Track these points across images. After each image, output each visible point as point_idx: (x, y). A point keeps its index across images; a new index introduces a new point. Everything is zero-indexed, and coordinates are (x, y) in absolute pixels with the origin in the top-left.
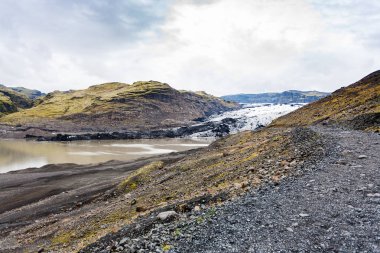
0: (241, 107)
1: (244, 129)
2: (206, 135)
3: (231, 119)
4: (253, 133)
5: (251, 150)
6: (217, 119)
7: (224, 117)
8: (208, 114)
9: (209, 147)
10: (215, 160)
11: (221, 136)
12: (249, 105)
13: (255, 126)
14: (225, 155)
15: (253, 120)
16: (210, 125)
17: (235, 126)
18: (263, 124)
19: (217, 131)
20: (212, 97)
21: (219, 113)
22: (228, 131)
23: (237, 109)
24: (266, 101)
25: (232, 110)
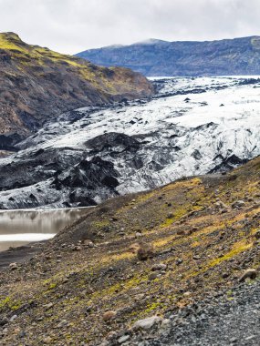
0: (155, 92)
1: (171, 172)
2: (32, 201)
3: (120, 138)
4: (209, 183)
5: (225, 236)
6: (71, 139)
7: (95, 131)
8: (35, 121)
9: (56, 240)
10: (114, 273)
11: (88, 201)
12: (183, 83)
13: (208, 162)
14: (143, 257)
15: (200, 140)
16: (47, 162)
17: (138, 163)
18: (238, 152)
19: (73, 183)
20: (47, 55)
21: (75, 117)
22: (111, 183)
23: (143, 99)
24: (243, 67)
25: (122, 101)
